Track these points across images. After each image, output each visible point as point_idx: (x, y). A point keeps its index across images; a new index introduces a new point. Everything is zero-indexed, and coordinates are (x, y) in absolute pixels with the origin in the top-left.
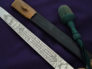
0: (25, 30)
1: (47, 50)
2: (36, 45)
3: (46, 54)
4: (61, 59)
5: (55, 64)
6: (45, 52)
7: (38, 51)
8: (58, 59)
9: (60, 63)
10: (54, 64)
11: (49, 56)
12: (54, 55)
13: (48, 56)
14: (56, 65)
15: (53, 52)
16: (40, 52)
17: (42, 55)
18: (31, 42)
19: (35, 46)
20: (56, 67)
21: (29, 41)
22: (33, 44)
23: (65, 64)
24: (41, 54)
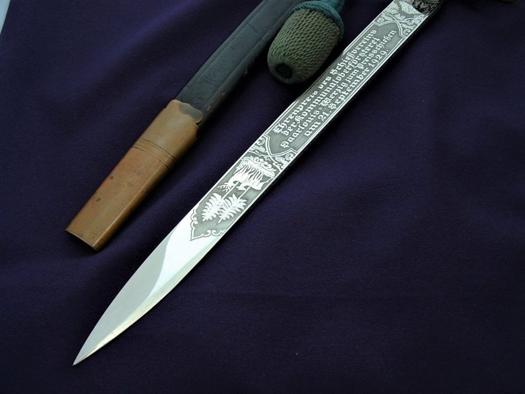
0: (277, 131)
1: (359, 52)
2: (345, 85)
3: (375, 51)
4: (383, 14)
5: (404, 26)
6: (367, 54)
7: (368, 73)
8: (385, 20)
9: (398, 16)
10: (404, 29)
11: (378, 43)
12: (374, 32)
13: (380, 46)
14: (406, 24)
15: (365, 36)
16: (371, 68)
17: (380, 61)
18: (333, 101)
19: (349, 84)
20: (414, 24)
21: (332, 106)
22: (339, 94)
23: (400, 6)
24: (376, 64)
